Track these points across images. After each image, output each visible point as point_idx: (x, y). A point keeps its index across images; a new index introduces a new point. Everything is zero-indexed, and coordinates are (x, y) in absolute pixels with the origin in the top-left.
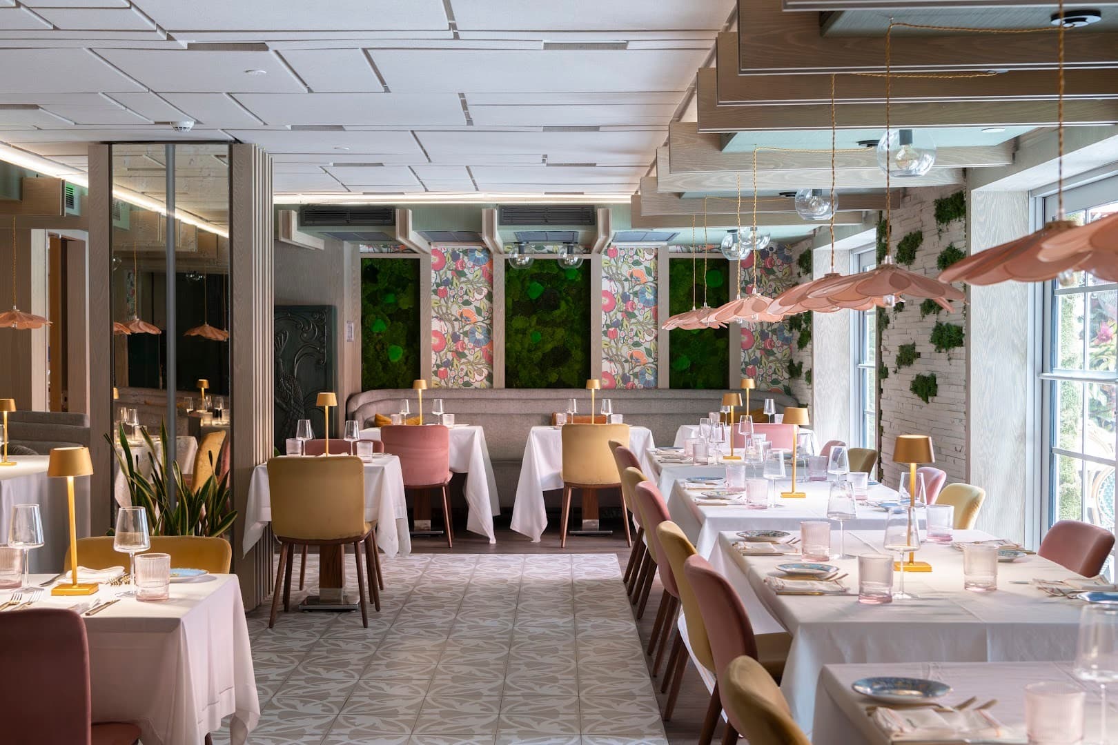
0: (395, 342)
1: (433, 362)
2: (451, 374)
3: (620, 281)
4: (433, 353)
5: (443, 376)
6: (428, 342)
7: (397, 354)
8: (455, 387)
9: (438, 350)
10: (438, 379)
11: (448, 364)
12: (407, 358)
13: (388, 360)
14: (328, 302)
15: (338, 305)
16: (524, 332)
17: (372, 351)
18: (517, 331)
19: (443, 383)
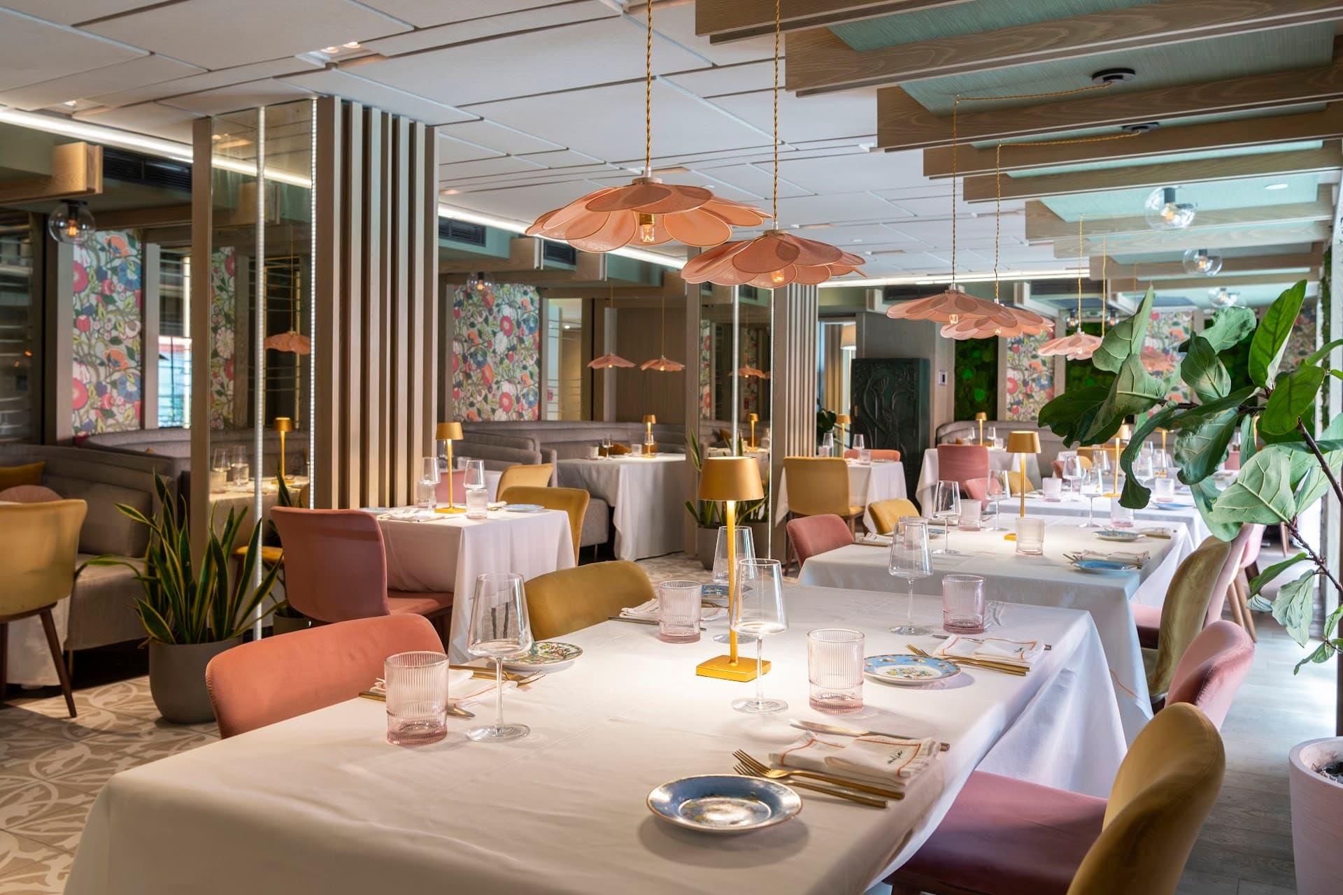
0: (980, 387)
1: (1008, 401)
2: (1021, 410)
3: (1161, 339)
4: (1008, 394)
5: (1016, 411)
6: (1004, 386)
7: (980, 395)
8: (1025, 420)
9: (1012, 392)
10: (1011, 414)
11: (1019, 403)
12: (988, 398)
13: (974, 399)
14: (922, 355)
15: (931, 357)
16: (1080, 379)
17: (962, 393)
18: (1075, 378)
19: (1015, 418)
